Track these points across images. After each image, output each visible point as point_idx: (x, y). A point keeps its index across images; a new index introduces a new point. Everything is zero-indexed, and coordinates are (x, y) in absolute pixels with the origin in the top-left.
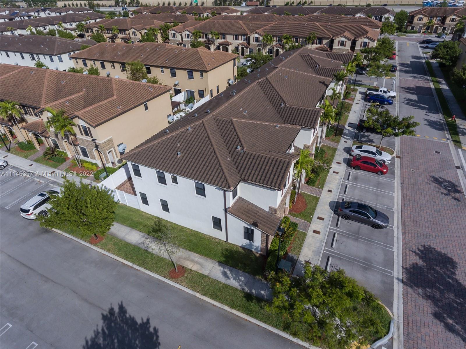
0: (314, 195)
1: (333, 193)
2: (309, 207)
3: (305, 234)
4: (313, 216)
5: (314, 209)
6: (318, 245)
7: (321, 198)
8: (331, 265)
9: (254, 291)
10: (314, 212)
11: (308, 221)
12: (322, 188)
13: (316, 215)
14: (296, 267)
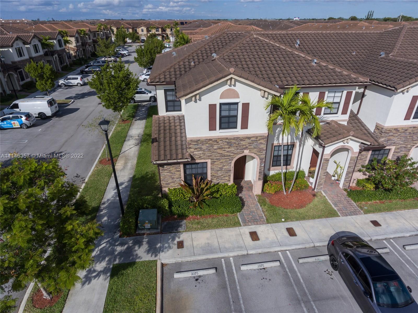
0: (335, 209)
1: (377, 228)
2: (301, 211)
3: (237, 224)
4: (285, 221)
5: (303, 218)
6: (227, 245)
7: (341, 218)
8: (200, 276)
9: (104, 211)
10: (297, 220)
11: (267, 220)
12: (366, 212)
13: (293, 225)
14: (163, 235)
